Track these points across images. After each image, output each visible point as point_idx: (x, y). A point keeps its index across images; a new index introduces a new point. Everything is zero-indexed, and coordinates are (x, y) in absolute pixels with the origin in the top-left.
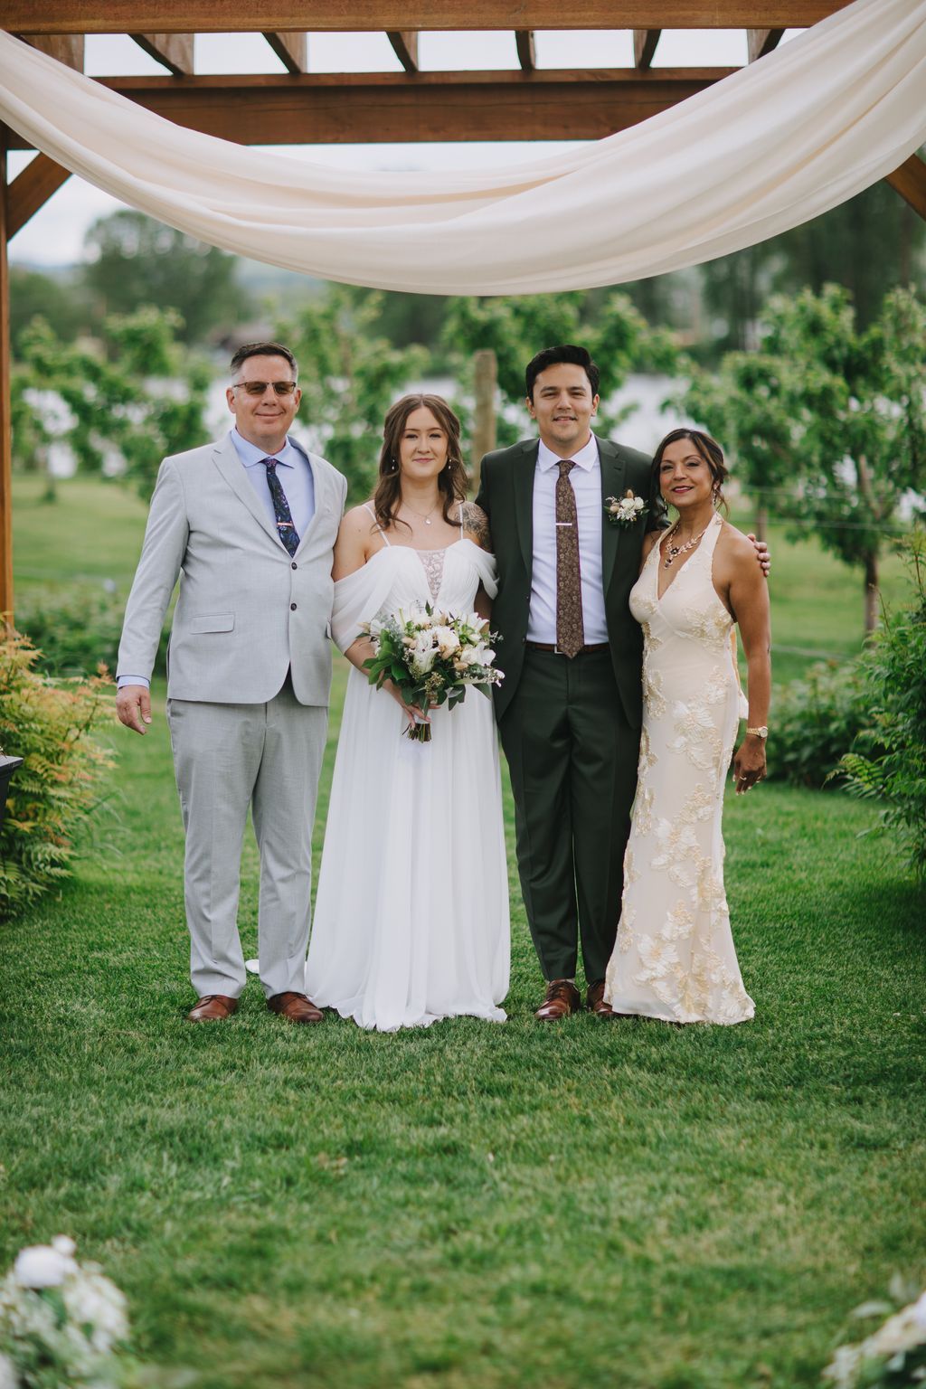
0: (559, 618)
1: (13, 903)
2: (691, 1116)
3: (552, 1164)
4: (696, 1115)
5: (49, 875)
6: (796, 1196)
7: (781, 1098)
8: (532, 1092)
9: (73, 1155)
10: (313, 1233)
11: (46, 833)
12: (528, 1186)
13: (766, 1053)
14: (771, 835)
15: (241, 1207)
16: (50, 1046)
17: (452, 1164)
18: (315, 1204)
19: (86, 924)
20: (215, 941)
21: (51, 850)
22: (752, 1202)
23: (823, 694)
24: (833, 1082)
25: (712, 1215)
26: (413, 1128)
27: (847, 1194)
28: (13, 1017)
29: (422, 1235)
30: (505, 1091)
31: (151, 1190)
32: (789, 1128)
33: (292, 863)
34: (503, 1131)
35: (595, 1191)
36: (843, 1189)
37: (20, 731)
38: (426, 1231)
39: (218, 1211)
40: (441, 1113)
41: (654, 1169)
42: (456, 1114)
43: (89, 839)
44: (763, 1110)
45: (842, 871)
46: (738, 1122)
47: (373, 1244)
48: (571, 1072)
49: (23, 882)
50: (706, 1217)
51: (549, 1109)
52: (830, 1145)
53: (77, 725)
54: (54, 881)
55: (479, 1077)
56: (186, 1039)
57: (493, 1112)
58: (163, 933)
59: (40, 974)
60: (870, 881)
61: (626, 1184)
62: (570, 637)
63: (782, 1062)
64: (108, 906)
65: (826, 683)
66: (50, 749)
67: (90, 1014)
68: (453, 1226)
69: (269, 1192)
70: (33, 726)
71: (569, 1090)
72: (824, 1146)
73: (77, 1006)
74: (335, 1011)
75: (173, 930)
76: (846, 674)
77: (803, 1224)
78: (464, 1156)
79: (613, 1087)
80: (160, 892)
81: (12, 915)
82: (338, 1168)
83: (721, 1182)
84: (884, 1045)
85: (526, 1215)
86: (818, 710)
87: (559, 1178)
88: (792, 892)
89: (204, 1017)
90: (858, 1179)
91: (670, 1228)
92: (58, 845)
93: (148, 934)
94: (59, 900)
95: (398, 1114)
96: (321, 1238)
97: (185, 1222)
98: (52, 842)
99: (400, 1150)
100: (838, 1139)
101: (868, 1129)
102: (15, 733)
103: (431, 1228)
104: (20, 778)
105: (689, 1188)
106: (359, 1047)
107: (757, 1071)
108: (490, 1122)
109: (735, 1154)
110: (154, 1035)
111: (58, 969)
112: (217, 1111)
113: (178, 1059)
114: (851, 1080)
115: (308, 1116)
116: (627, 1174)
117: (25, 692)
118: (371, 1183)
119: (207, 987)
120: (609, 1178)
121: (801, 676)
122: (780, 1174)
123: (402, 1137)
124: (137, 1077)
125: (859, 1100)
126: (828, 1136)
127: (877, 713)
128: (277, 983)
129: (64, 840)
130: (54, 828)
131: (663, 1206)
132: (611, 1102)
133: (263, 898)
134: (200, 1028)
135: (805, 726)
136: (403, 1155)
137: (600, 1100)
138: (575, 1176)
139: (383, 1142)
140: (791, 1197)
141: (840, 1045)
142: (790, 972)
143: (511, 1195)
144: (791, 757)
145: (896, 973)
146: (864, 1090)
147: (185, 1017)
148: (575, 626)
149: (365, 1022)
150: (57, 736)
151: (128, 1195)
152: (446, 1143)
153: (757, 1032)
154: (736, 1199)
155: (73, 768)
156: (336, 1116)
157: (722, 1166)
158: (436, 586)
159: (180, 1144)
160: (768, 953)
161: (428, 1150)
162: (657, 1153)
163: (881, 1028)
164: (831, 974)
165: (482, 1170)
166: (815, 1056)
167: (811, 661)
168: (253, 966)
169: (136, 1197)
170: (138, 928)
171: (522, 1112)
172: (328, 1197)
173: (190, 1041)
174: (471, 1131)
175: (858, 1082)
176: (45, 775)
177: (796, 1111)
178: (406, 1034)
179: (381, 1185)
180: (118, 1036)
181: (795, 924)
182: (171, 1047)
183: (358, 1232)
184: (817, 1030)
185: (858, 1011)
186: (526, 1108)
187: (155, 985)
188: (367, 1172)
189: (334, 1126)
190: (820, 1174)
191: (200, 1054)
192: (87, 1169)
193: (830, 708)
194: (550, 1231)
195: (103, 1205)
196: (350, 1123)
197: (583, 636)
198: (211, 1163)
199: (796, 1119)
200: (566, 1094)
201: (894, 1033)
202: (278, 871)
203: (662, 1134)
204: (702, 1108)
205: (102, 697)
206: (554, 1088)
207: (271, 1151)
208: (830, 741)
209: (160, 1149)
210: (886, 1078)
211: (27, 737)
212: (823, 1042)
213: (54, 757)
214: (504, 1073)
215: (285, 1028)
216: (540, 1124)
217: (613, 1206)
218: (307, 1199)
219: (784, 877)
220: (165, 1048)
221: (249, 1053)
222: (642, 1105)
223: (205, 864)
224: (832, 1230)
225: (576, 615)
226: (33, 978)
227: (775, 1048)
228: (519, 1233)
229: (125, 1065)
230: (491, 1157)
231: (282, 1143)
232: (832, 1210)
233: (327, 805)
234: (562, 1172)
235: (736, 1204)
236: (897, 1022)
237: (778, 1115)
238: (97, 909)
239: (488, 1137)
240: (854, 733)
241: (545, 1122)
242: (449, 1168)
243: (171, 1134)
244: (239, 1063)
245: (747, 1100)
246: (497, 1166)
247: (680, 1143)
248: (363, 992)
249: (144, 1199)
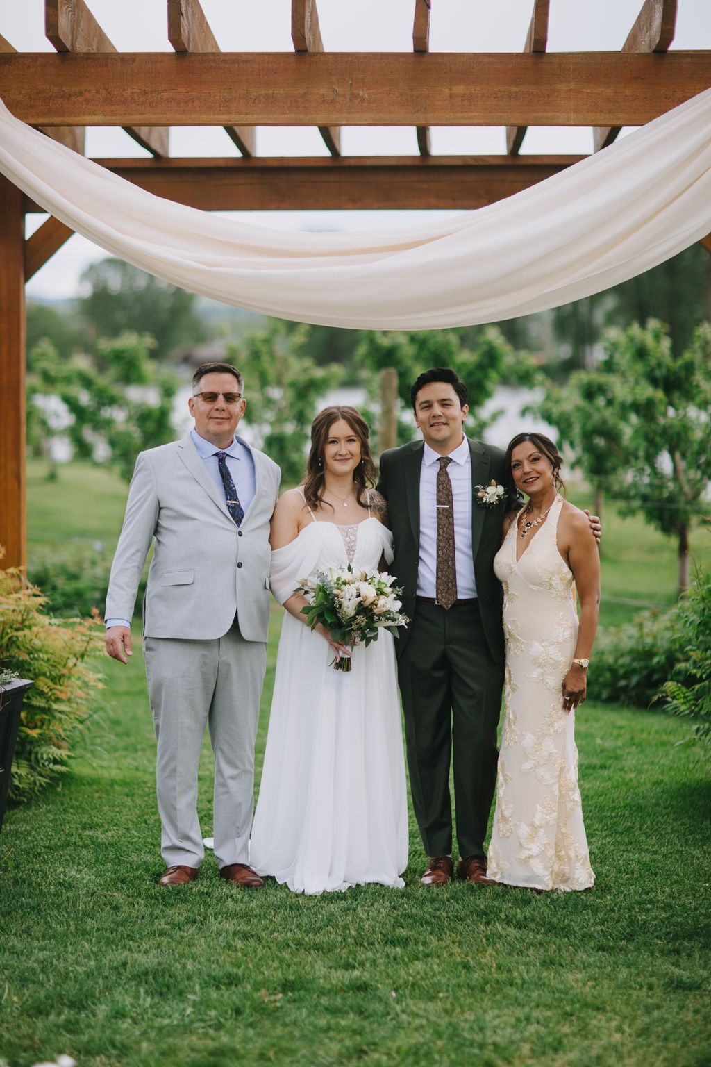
0: (438, 578)
1: (24, 792)
2: (548, 963)
3: (441, 1000)
4: (552, 963)
5: (52, 771)
6: (630, 1026)
7: (617, 950)
8: (424, 944)
9: (71, 989)
10: (256, 1052)
11: (50, 739)
12: (422, 1017)
13: (605, 914)
14: (608, 744)
15: (201, 1031)
16: (53, 904)
17: (363, 999)
18: (258, 1030)
19: (80, 809)
20: (179, 825)
21: (54, 752)
22: (596, 1030)
23: (648, 635)
24: (657, 937)
25: (565, 1041)
26: (333, 971)
27: (669, 1025)
28: (24, 881)
29: (340, 1054)
30: (404, 942)
31: (131, 1017)
32: (623, 973)
33: (239, 764)
34: (403, 973)
35: (474, 1021)
36: (666, 1021)
37: (31, 659)
38: (344, 1050)
39: (183, 1033)
40: (355, 959)
41: (519, 1005)
42: (367, 960)
43: (82, 743)
44: (603, 959)
45: (662, 773)
46: (584, 968)
47: (303, 1061)
48: (455, 928)
49: (32, 776)
50: (560, 1042)
51: (438, 957)
52: (655, 987)
53: (75, 655)
54: (56, 775)
55: (383, 931)
56: (158, 900)
57: (395, 959)
58: (139, 816)
59: (45, 847)
60: (684, 780)
61: (498, 1016)
62: (446, 593)
63: (618, 921)
64: (97, 795)
65: (649, 627)
66: (53, 673)
67: (83, 879)
68: (365, 1048)
69: (222, 1020)
70: (41, 655)
71: (453, 942)
72: (650, 987)
73: (74, 873)
74: (273, 878)
75: (147, 814)
76: (665, 620)
77: (635, 1048)
78: (373, 993)
79: (487, 940)
80: (137, 784)
81: (23, 801)
82: (275, 1001)
83: (572, 1015)
84: (696, 909)
85: (422, 1040)
86: (644, 648)
87: (446, 1011)
88: (624, 789)
89: (172, 882)
90: (678, 1013)
91: (532, 1050)
92: (59, 747)
93: (128, 817)
94: (59, 789)
95: (321, 960)
96: (262, 1057)
97: (156, 1042)
98: (54, 745)
99: (323, 988)
100: (662, 982)
101: (685, 975)
102: (26, 661)
103: (347, 1048)
104: (30, 695)
105: (547, 1019)
106: (291, 907)
107: (599, 928)
108: (393, 966)
109: (582, 993)
110: (133, 896)
111: (59, 844)
112: (182, 956)
113: (151, 915)
114: (671, 936)
115: (252, 961)
116: (499, 1008)
117: (35, 629)
118: (301, 1014)
119: (174, 860)
120: (485, 1011)
121: (630, 621)
122: (617, 1009)
123: (325, 977)
124: (120, 929)
125: (677, 952)
126: (654, 980)
127: (691, 650)
128: (227, 856)
129: (64, 744)
130: (56, 734)
131: (527, 1034)
132: (486, 951)
133: (218, 790)
134: (169, 891)
135: (634, 660)
136: (326, 992)
137: (477, 950)
138: (458, 1010)
139: (309, 982)
140: (626, 1027)
141: (662, 908)
142: (624, 851)
143: (409, 1023)
144: (622, 683)
145: (705, 852)
146: (681, 944)
147: (157, 882)
148: (450, 585)
149: (296, 887)
150: (59, 663)
151: (113, 1020)
152: (359, 983)
153: (598, 898)
154: (583, 1029)
155: (72, 688)
156: (273, 961)
157: (572, 1002)
158: (352, 553)
159: (153, 982)
160: (606, 836)
161: (345, 988)
162: (521, 992)
163: (694, 895)
164: (655, 853)
165: (386, 1004)
166: (644, 917)
167: (638, 609)
168: (209, 843)
169: (120, 1022)
170: (120, 812)
171: (417, 959)
172: (268, 1024)
173: (161, 901)
174: (378, 974)
175: (676, 937)
176: (50, 694)
177: (629, 960)
178: (327, 897)
179: (308, 1016)
180: (105, 897)
181: (627, 814)
182: (146, 906)
183: (290, 1052)
184: (645, 897)
185: (676, 882)
186: (421, 956)
187: (134, 857)
188: (297, 1004)
189: (272, 969)
190: (648, 1010)
191: (169, 911)
192: (82, 1000)
193: (653, 646)
194: (439, 1052)
195: (93, 1028)
196: (285, 966)
197: (456, 593)
198: (177, 997)
199: (629, 966)
200: (451, 945)
201: (704, 899)
202: (228, 771)
203: (526, 977)
204: (556, 956)
205: (94, 634)
206: (442, 940)
207: (223, 987)
208: (653, 671)
209: (138, 985)
210: (698, 934)
211: (36, 664)
212: (649, 906)
213: (57, 679)
214: (403, 928)
215: (234, 891)
216: (432, 969)
217: (488, 1033)
218: (252, 1025)
219: (617, 777)
220: (141, 906)
221: (206, 910)
222: (510, 954)
223: (172, 765)
224: (658, 1053)
225: (451, 576)
226: (39, 850)
227: (612, 910)
228: (416, 1054)
229: (111, 919)
230: (394, 994)
231: (232, 981)
232: (658, 1037)
233: (268, 718)
234: (448, 1006)
235: (583, 1032)
236: (706, 891)
237: (615, 963)
238: (89, 797)
239: (391, 978)
240: (672, 666)
241: (435, 967)
242: (361, 1003)
243: (146, 973)
244: (198, 918)
245: (591, 951)
246: (398, 1001)
247: (539, 984)
248: (295, 865)
249: (126, 1024)
